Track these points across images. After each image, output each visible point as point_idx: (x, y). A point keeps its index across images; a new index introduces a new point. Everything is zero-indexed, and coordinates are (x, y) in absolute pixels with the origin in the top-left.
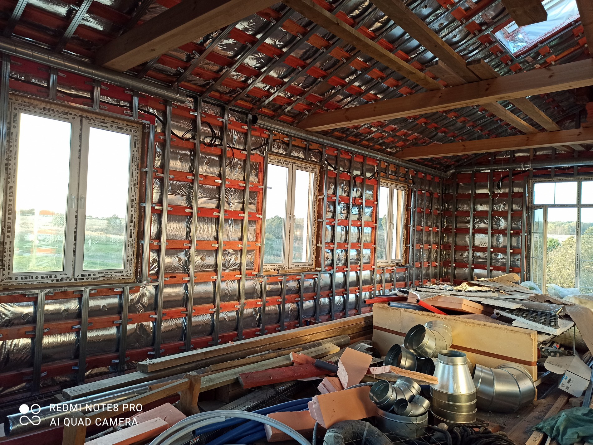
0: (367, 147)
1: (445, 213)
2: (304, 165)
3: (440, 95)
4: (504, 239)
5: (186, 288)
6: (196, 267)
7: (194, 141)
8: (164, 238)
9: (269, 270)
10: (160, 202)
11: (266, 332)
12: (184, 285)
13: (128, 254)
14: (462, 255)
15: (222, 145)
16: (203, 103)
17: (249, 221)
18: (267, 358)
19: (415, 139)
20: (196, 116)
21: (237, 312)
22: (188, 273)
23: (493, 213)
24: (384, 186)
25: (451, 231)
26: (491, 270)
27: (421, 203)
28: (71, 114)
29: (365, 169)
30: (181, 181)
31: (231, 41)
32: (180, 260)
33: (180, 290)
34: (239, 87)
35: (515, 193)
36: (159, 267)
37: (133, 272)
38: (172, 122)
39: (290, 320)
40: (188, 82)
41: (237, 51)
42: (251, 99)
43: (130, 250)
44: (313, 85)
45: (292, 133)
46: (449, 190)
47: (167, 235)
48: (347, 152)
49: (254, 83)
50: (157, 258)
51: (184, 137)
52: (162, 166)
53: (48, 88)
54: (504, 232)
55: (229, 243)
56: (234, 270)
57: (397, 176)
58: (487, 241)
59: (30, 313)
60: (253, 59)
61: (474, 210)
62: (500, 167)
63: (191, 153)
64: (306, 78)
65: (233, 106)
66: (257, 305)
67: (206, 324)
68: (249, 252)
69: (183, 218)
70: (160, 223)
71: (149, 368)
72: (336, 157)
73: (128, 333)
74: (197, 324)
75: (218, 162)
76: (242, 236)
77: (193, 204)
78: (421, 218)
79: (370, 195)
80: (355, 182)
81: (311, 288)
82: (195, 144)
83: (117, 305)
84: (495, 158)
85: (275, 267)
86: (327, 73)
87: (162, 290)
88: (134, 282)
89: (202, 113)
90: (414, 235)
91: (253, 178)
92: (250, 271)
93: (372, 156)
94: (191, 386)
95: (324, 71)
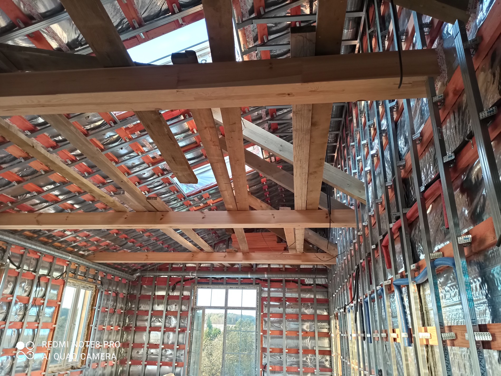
0: (59, 248)
1: (128, 312)
3: (126, 216)
4: (173, 336)
14: (138, 352)
19: (107, 245)
23: (166, 313)
24: (72, 286)
25: (131, 329)
26: (161, 366)
27: (106, 302)
29: (52, 269)
35: (184, 296)
46: (134, 290)
48: (36, 252)
54: (173, 330)
57: (85, 277)
58: (160, 338)
61: (152, 310)
62: (175, 274)
72: (22, 255)
78: (105, 316)
79: (54, 294)
80: (39, 281)
84: (172, 266)
86: (24, 180)
90: (95, 334)
93: (62, 257)
95: (20, 177)
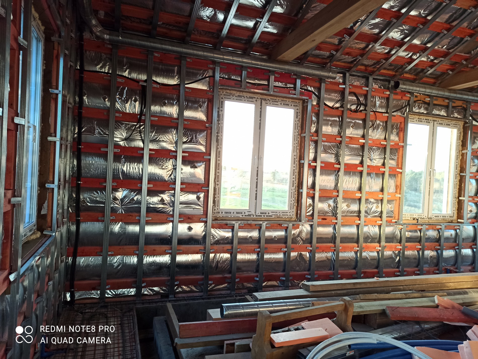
2: (446, 121)
5: (334, 228)
6: (343, 212)
7: (342, 109)
8: (317, 188)
9: (408, 218)
10: (315, 160)
11: (405, 273)
12: (333, 226)
13: (291, 199)
15: (366, 111)
16: (351, 77)
17: (390, 175)
18: (411, 297)
20: (344, 88)
21: (378, 253)
22: (336, 216)
28: (255, 98)
30: (331, 142)
31: (377, 20)
32: (329, 206)
33: (330, 230)
34: (382, 59)
36: (313, 210)
37: (294, 213)
38: (325, 96)
39: (429, 266)
40: (339, 61)
41: (383, 28)
42: (393, 67)
43: (293, 196)
44: (459, 45)
45: (434, 93)
47: (320, 186)
49: (397, 53)
50: (312, 203)
51: (334, 106)
52: (317, 131)
53: (241, 81)
55: (370, 193)
56: (375, 216)
59: (230, 237)
60: (397, 32)
63: (339, 119)
64: (451, 40)
65: (377, 76)
66: (396, 249)
67: (351, 260)
68: (389, 201)
69: (332, 172)
70: (314, 176)
71: (310, 288)
73: (291, 259)
74: (343, 258)
75: (362, 125)
76: (383, 187)
77: (340, 161)
81: (452, 238)
82: (343, 111)
83: (284, 237)
85: (415, 216)
86: (476, 32)
87: (316, 229)
88: (295, 221)
89: (350, 85)
91: (394, 137)
92: (390, 219)
94: (346, 309)
95: (472, 29)
